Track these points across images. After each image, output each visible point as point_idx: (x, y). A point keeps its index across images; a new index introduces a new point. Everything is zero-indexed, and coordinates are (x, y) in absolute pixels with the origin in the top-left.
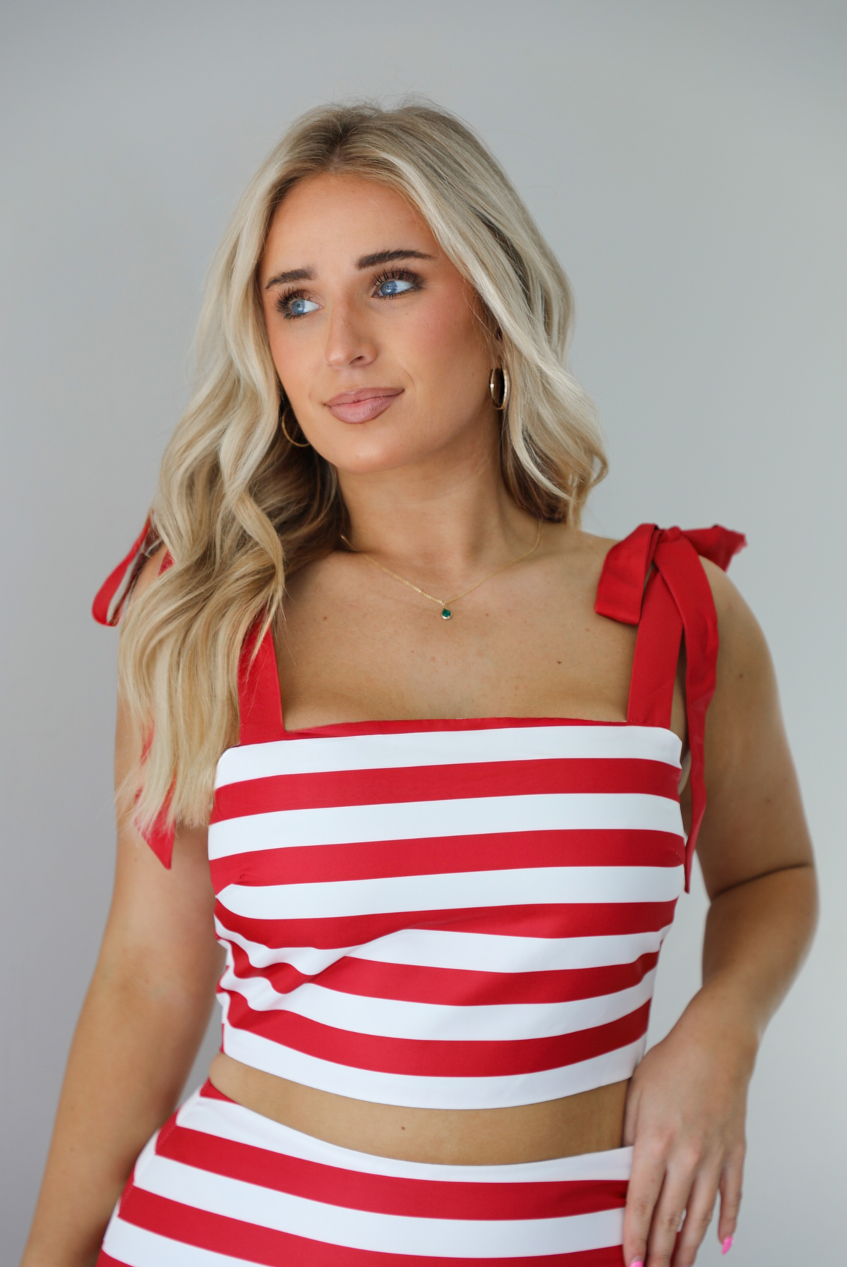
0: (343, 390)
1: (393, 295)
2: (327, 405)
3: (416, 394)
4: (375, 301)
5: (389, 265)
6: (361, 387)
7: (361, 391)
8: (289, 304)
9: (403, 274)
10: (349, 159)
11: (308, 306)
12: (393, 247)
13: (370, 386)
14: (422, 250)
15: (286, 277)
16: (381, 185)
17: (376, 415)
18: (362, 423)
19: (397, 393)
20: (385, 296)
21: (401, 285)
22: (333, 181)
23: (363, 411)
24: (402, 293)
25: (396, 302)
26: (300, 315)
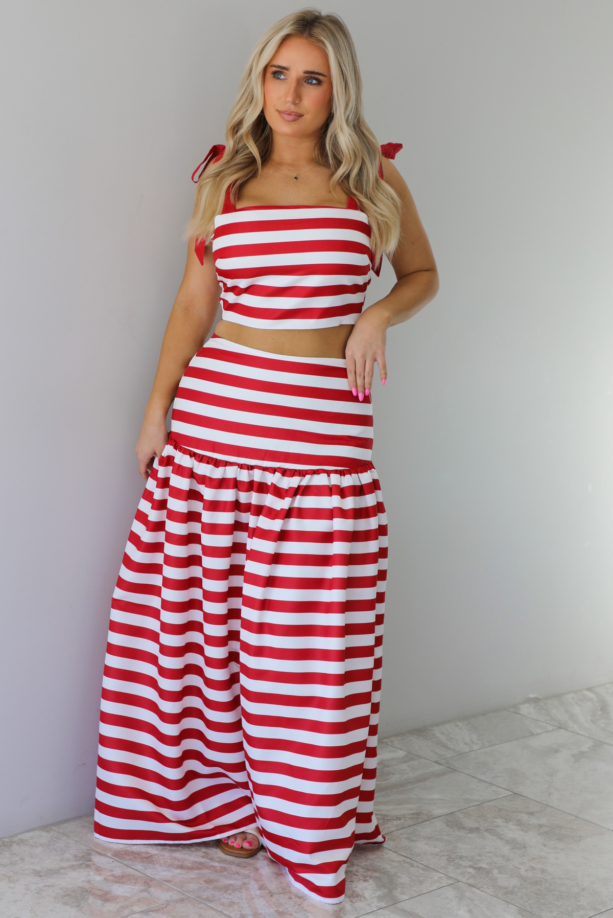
0: (286, 110)
1: (311, 84)
2: (279, 112)
3: (308, 118)
4: (305, 84)
5: (313, 75)
6: (292, 110)
7: (292, 112)
8: (276, 74)
9: (316, 79)
10: (311, 36)
11: (282, 77)
12: (316, 71)
13: (295, 111)
14: (325, 74)
15: (279, 67)
16: (319, 48)
17: (294, 120)
18: (289, 121)
19: (301, 116)
20: (308, 83)
21: (314, 82)
22: (304, 41)
23: (291, 118)
24: (314, 84)
25: (311, 87)
26: (279, 79)
